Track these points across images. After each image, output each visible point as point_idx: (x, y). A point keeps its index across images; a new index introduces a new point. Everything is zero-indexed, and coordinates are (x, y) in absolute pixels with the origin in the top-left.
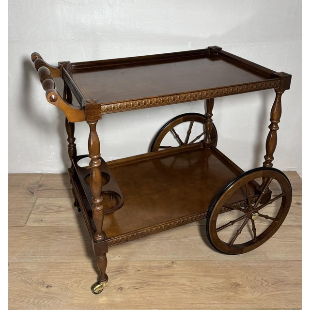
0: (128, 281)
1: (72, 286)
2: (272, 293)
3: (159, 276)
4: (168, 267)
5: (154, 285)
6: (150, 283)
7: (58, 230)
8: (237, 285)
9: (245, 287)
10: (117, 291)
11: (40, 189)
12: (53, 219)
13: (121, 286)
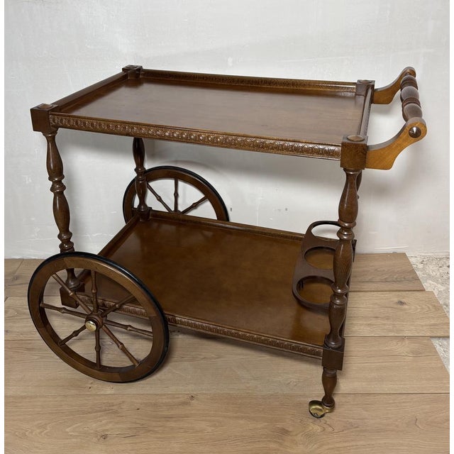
0: (117, 426)
1: (32, 433)
2: (337, 445)
3: (169, 418)
4: (184, 403)
5: (157, 432)
6: (151, 429)
7: (30, 346)
8: (285, 432)
9: (296, 435)
10: (99, 440)
11: (16, 282)
12: (25, 329)
13: (106, 433)
